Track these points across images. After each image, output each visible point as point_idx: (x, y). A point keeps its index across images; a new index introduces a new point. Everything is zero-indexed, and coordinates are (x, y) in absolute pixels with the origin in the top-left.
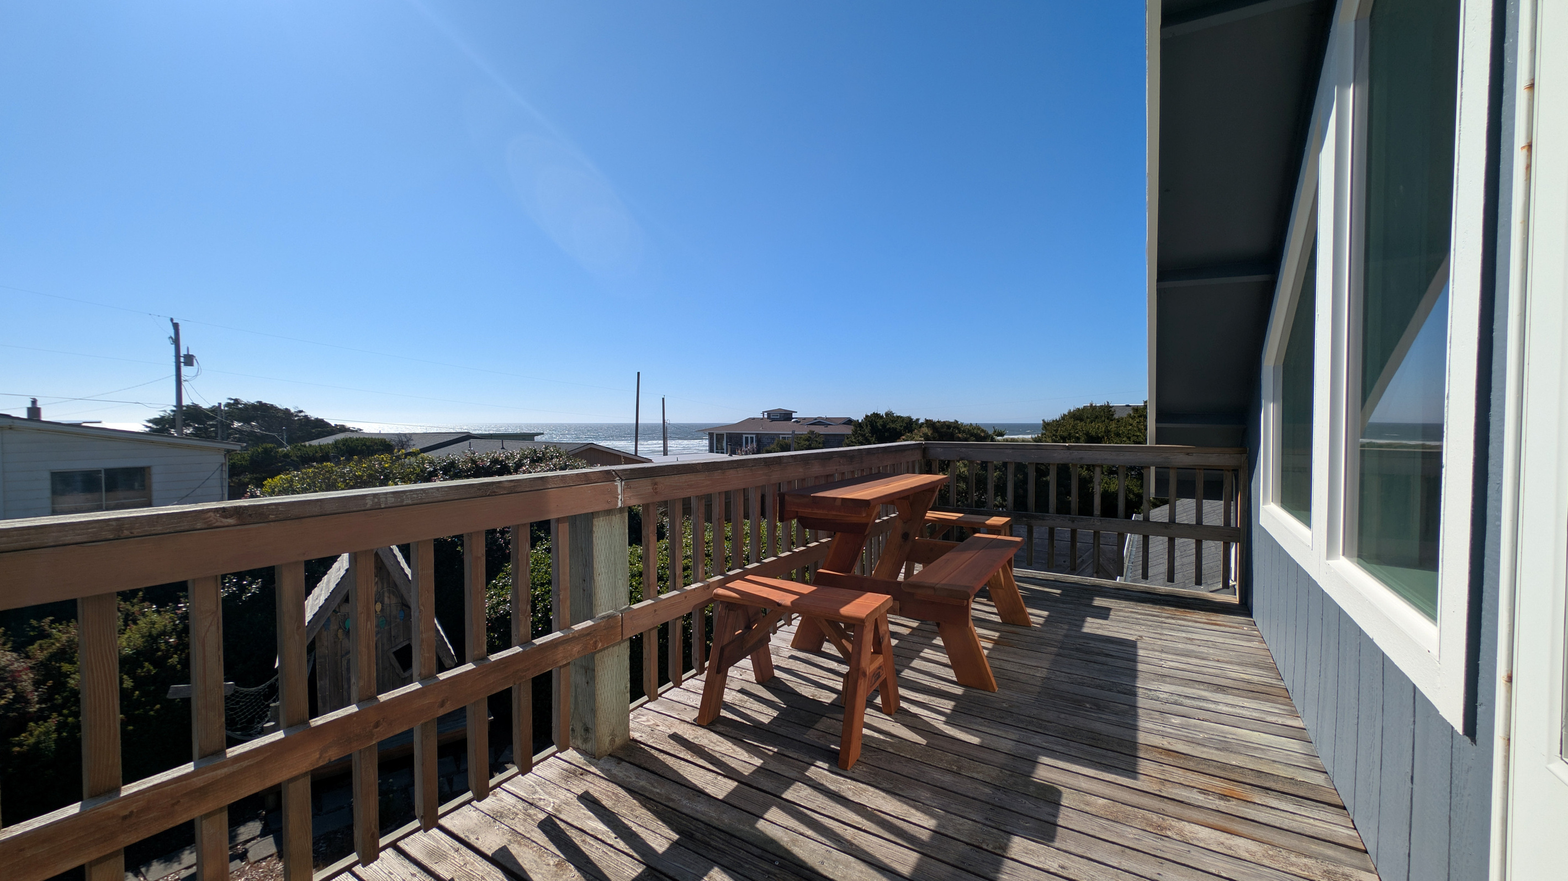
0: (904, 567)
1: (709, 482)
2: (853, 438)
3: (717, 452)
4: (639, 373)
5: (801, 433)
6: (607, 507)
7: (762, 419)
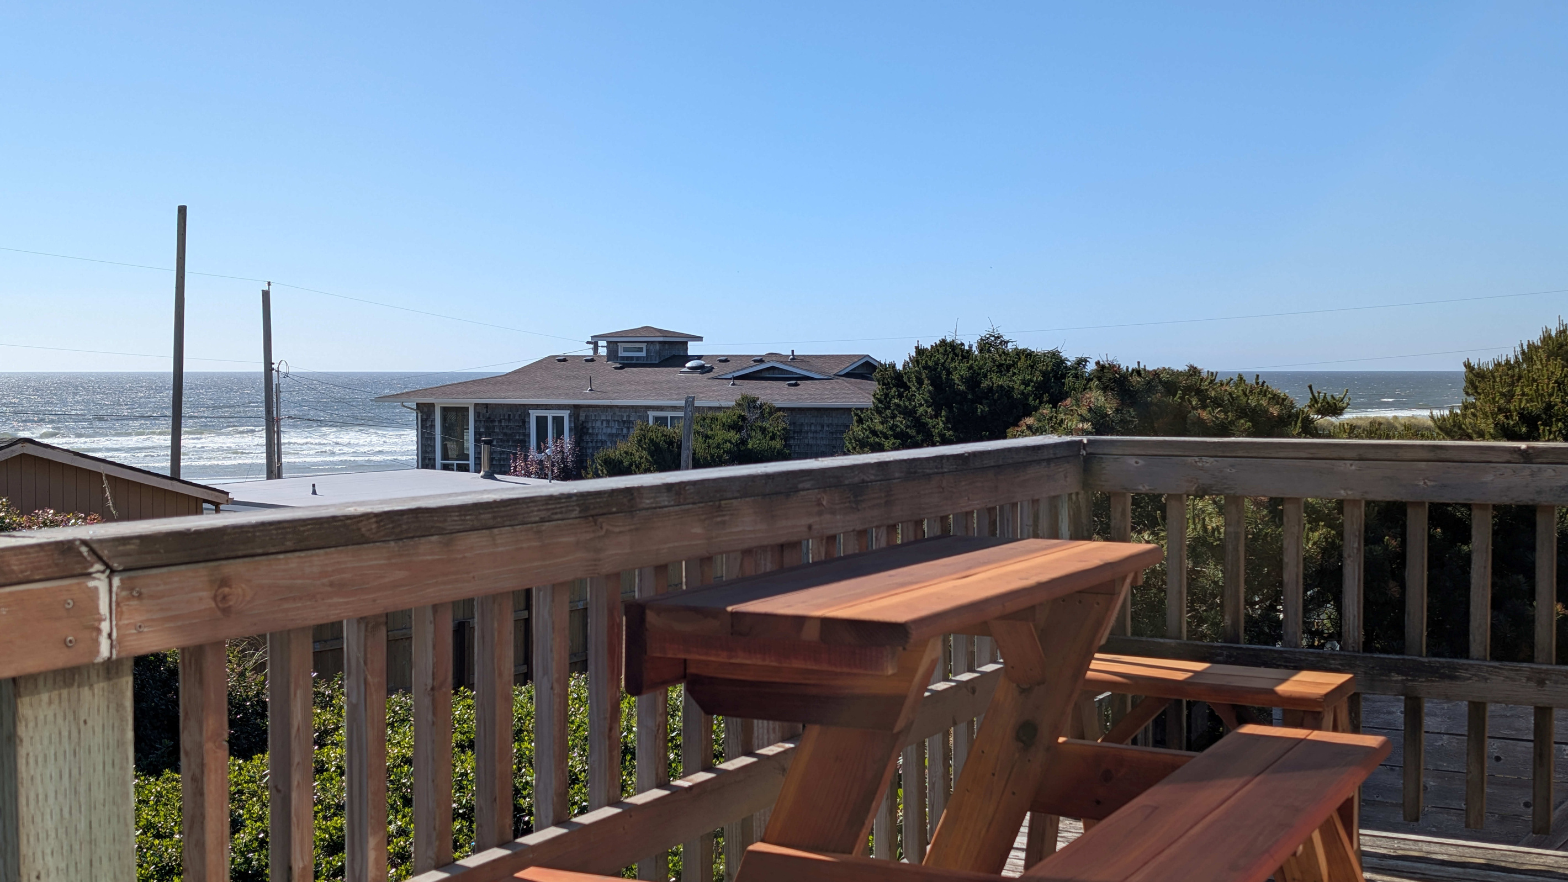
0: (1024, 829)
1: (400, 574)
2: (877, 420)
3: (446, 467)
4: (182, 211)
5: (716, 404)
6: (61, 659)
7: (592, 360)
